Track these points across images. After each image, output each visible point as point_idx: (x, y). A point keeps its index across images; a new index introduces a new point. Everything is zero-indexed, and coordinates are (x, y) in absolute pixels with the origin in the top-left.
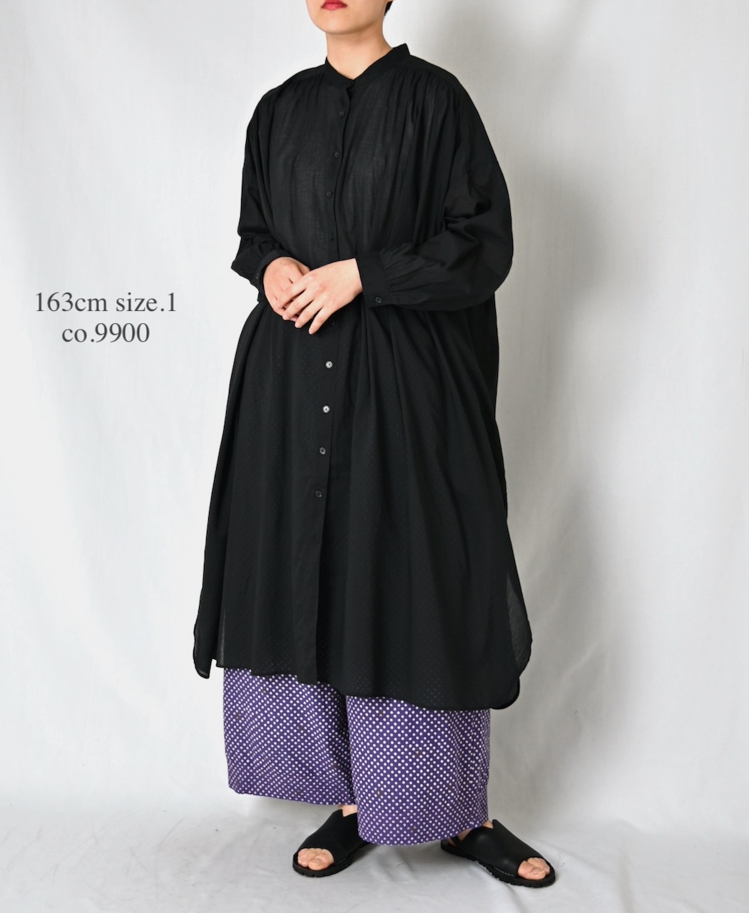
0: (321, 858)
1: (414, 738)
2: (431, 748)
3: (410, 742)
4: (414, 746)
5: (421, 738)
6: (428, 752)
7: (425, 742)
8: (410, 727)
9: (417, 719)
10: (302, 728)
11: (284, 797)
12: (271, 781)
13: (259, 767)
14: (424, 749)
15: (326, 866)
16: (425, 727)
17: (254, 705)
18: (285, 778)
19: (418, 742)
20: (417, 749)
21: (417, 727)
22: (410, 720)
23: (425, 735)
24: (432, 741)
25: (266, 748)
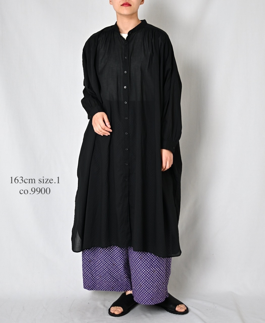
0: (119, 310)
1: (153, 266)
3: (151, 268)
5: (155, 266)
6: (157, 271)
7: (157, 267)
8: (151, 262)
9: (154, 259)
10: (114, 265)
11: (107, 290)
12: (102, 284)
13: (98, 280)
14: (156, 270)
15: (120, 313)
16: (156, 262)
17: (97, 257)
18: (107, 283)
20: (154, 270)
21: (154, 262)
22: (151, 260)
24: (159, 267)
25: (101, 273)
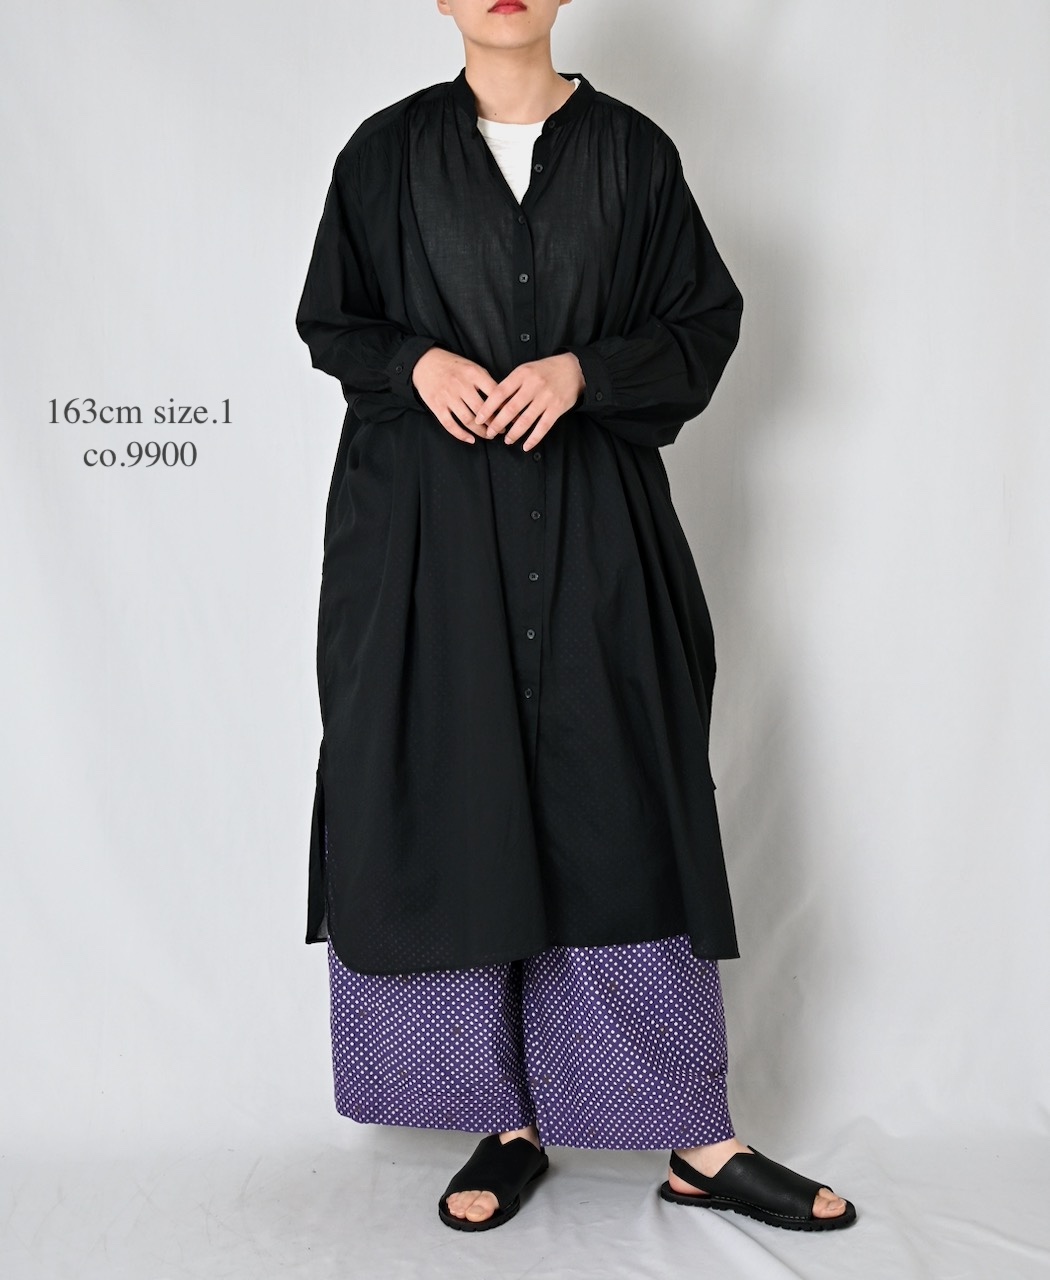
0: (482, 1203)
1: (657, 1012)
2: (680, 1023)
3: (653, 1017)
4: (657, 1021)
5: (667, 1011)
6: (676, 1029)
7: (672, 1015)
8: (651, 998)
9: (660, 987)
11: (428, 1126)
12: (409, 1104)
13: (392, 1086)
15: (490, 1214)
16: (670, 997)
17: (389, 999)
18: (430, 1100)
19: (662, 1016)
20: (662, 1025)
21: (661, 996)
22: (651, 988)
23: (671, 1006)
24: (681, 1015)
25: (405, 1059)
